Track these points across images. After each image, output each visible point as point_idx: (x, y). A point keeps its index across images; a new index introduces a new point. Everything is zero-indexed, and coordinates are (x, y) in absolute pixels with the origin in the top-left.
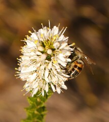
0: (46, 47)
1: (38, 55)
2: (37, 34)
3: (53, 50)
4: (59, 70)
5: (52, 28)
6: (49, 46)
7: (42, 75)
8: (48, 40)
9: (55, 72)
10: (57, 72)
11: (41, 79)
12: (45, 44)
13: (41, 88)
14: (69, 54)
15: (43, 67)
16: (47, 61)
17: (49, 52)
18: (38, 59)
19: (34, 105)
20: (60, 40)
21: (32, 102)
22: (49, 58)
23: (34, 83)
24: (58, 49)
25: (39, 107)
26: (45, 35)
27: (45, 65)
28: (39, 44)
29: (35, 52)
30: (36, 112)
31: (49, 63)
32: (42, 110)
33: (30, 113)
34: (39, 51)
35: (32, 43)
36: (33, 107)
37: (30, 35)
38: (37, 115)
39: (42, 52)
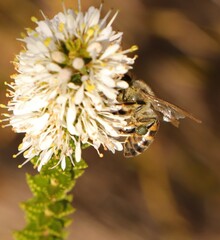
0: (72, 53)
1: (52, 73)
2: (50, 24)
3: (87, 61)
4: (99, 108)
5: (85, 10)
6: (78, 52)
7: (62, 118)
8: (76, 38)
9: (91, 113)
10: (96, 111)
11: (58, 127)
12: (68, 46)
13: (60, 151)
14: (123, 70)
15: (62, 100)
16: (72, 85)
17: (78, 64)
18: (51, 80)
19: (43, 193)
20: (101, 38)
21: (39, 189)
22: (76, 79)
23: (42, 138)
24: (98, 58)
25: (54, 200)
26: (70, 26)
27: (68, 96)
28: (54, 47)
29: (45, 65)
30: (48, 213)
31: (76, 90)
32: (62, 207)
33: (34, 214)
34: (55, 62)
35: (39, 44)
36: (41, 199)
37: (34, 26)
38: (49, 219)
39: (62, 66)
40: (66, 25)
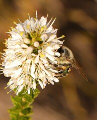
0: (33, 39)
1: (23, 48)
2: (23, 25)
3: (41, 43)
4: (46, 65)
5: (39, 18)
6: (36, 38)
7: (28, 70)
8: (35, 32)
9: (43, 67)
10: (45, 67)
11: (26, 74)
12: (31, 36)
13: (27, 86)
14: (58, 47)
15: (29, 61)
16: (33, 55)
17: (36, 44)
18: (23, 52)
19: (19, 105)
20: (48, 32)
21: (16, 103)
22: (35, 52)
23: (19, 79)
24: (46, 41)
25: (24, 108)
26: (32, 26)
27: (32, 60)
28: (25, 36)
29: (20, 45)
30: (21, 114)
31: (35, 57)
32: (28, 111)
33: (14, 114)
34: (25, 43)
35: (17, 34)
36: (17, 108)
37: (15, 26)
38: (21, 117)
39: (29, 45)
40: (30, 25)
